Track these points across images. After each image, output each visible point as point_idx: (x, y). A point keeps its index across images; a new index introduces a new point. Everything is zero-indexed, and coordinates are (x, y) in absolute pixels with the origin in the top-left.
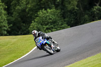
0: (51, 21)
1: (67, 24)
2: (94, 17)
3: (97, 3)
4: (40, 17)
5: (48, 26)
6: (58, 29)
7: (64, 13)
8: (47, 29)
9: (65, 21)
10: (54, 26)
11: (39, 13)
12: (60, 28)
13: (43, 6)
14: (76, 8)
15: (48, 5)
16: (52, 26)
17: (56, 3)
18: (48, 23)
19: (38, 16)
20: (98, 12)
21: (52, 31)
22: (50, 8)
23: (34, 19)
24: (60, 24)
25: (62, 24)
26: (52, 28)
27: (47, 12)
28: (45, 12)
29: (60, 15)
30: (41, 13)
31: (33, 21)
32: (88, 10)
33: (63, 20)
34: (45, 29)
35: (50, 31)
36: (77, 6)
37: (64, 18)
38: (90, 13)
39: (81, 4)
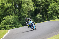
0: (12, 22)
1: (22, 24)
2: (37, 21)
3: (39, 13)
4: (6, 20)
5: (10, 25)
7: (20, 18)
8: (10, 27)
9: (20, 23)
10: (14, 25)
11: (5, 18)
12: (18, 26)
13: (8, 14)
14: (27, 15)
15: (11, 13)
16: (13, 25)
17: (15, 12)
18: (11, 23)
19: (4, 20)
20: (39, 18)
21: (13, 28)
22: (12, 15)
23: (2, 21)
24: (18, 24)
25: (19, 24)
26: (13, 26)
27: (10, 17)
29: (18, 19)
30: (7, 18)
31: (1, 22)
32: (34, 17)
33: (19, 22)
36: (28, 14)
38: (35, 18)
39: (30, 13)
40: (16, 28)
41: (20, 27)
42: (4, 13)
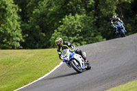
0: (80, 30)
1: (102, 35)
4: (65, 25)
5: (75, 38)
6: (90, 41)
7: (98, 20)
8: (75, 41)
9: (99, 31)
10: (84, 38)
11: (63, 19)
12: (93, 40)
13: (70, 10)
15: (77, 9)
16: (82, 37)
17: (88, 7)
18: (76, 33)
19: (62, 24)
21: (81, 45)
22: (80, 13)
23: (57, 27)
24: (92, 34)
25: (95, 36)
26: (82, 40)
27: (76, 18)
28: (72, 18)
29: (93, 23)
30: (67, 19)
31: (56, 31)
32: (131, 17)
33: (96, 30)
34: (71, 41)
35: (79, 44)
37: (99, 27)
38: (133, 21)
39: (122, 8)
40: (88, 43)
41: (97, 41)
42: (62, 8)
